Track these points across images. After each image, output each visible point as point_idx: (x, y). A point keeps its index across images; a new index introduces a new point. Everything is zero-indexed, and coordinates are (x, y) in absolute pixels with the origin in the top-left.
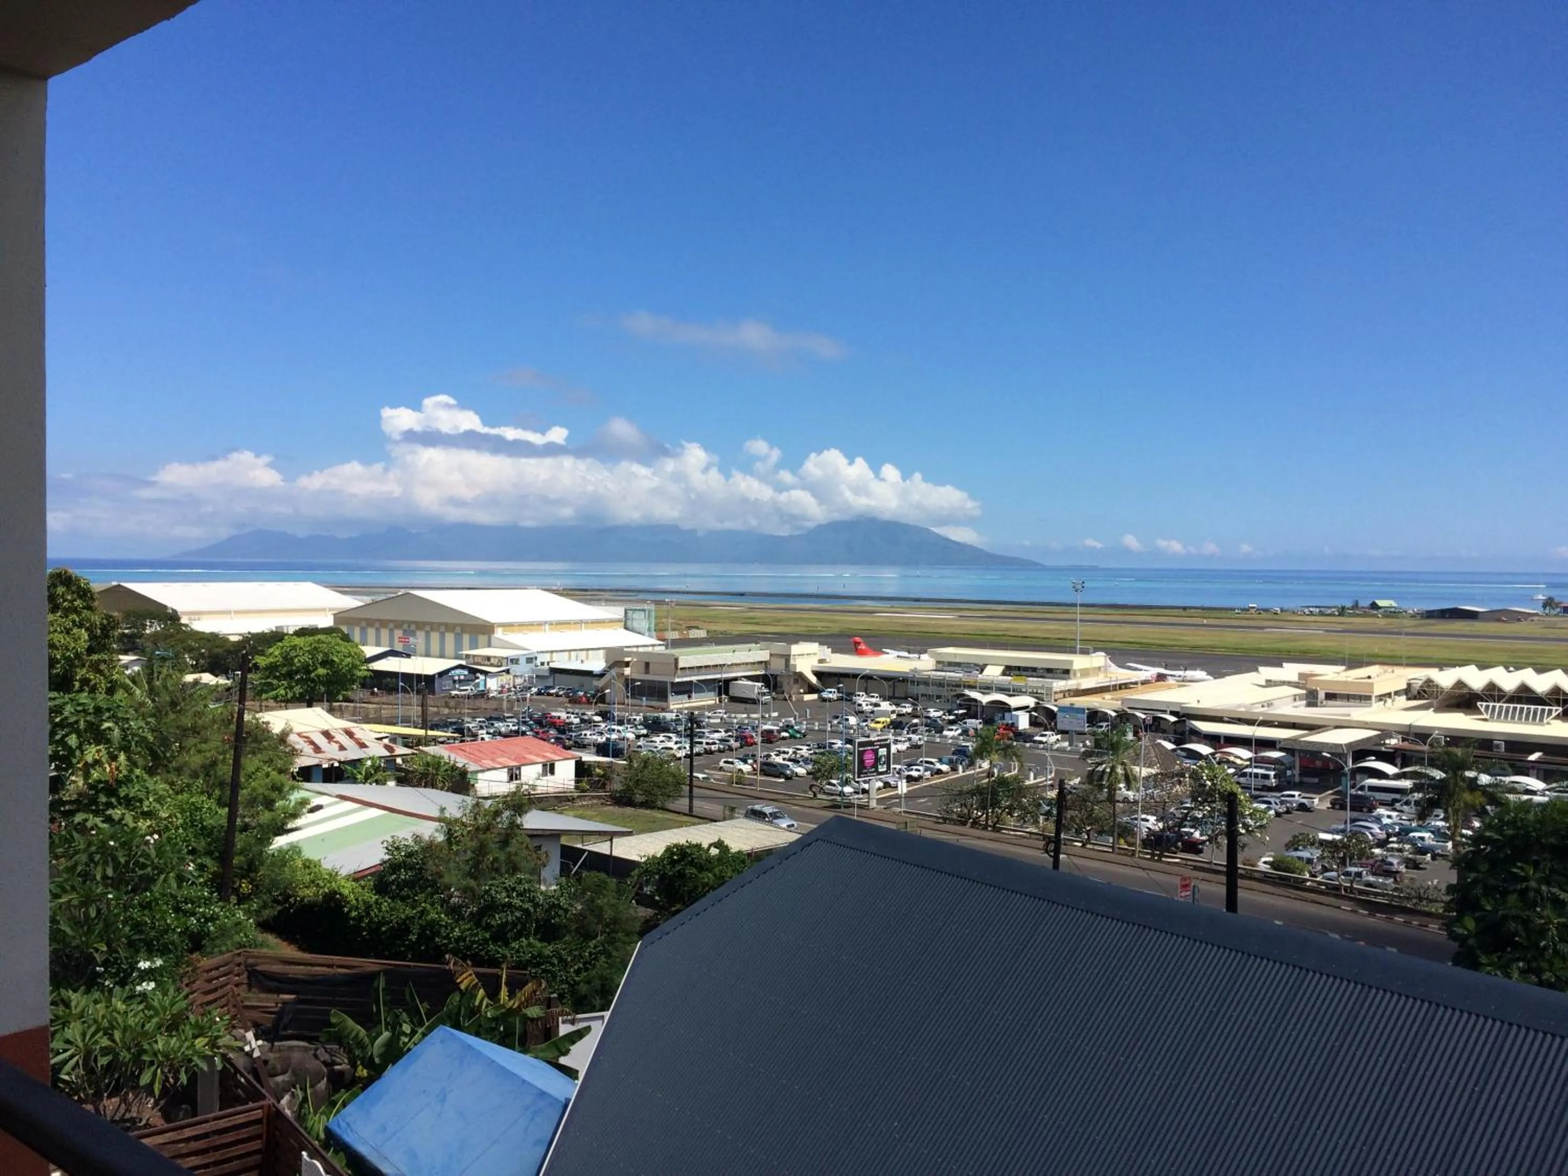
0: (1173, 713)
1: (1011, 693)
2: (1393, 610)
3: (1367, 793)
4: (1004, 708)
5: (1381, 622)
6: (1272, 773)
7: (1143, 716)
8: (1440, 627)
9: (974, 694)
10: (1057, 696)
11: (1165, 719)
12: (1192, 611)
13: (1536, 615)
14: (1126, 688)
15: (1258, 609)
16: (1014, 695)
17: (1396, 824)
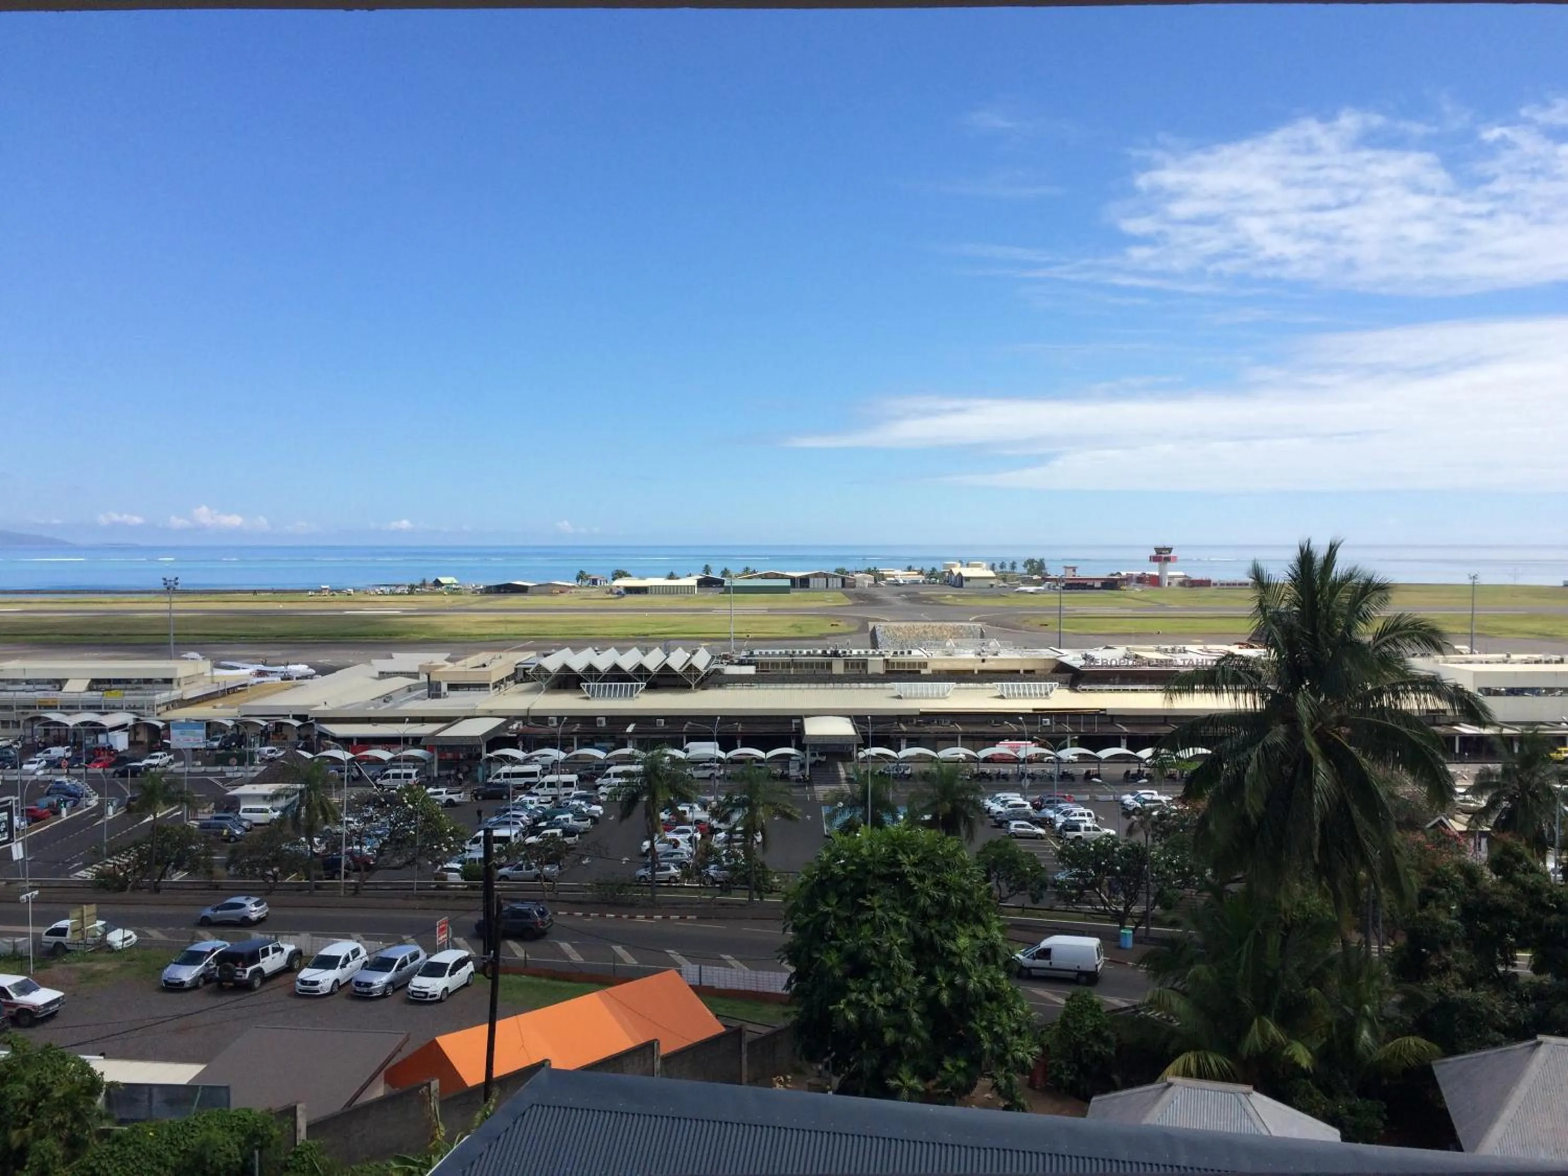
0: (295, 717)
1: (103, 710)
2: (454, 586)
3: (503, 780)
4: (97, 729)
5: (449, 599)
6: (414, 772)
7: (264, 724)
8: (499, 602)
9: (55, 716)
10: (160, 709)
11: (288, 724)
12: (263, 594)
13: (574, 587)
14: (234, 692)
15: (331, 591)
16: (106, 713)
17: (538, 808)
